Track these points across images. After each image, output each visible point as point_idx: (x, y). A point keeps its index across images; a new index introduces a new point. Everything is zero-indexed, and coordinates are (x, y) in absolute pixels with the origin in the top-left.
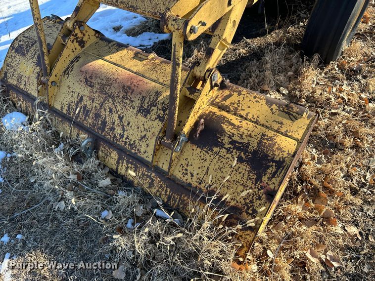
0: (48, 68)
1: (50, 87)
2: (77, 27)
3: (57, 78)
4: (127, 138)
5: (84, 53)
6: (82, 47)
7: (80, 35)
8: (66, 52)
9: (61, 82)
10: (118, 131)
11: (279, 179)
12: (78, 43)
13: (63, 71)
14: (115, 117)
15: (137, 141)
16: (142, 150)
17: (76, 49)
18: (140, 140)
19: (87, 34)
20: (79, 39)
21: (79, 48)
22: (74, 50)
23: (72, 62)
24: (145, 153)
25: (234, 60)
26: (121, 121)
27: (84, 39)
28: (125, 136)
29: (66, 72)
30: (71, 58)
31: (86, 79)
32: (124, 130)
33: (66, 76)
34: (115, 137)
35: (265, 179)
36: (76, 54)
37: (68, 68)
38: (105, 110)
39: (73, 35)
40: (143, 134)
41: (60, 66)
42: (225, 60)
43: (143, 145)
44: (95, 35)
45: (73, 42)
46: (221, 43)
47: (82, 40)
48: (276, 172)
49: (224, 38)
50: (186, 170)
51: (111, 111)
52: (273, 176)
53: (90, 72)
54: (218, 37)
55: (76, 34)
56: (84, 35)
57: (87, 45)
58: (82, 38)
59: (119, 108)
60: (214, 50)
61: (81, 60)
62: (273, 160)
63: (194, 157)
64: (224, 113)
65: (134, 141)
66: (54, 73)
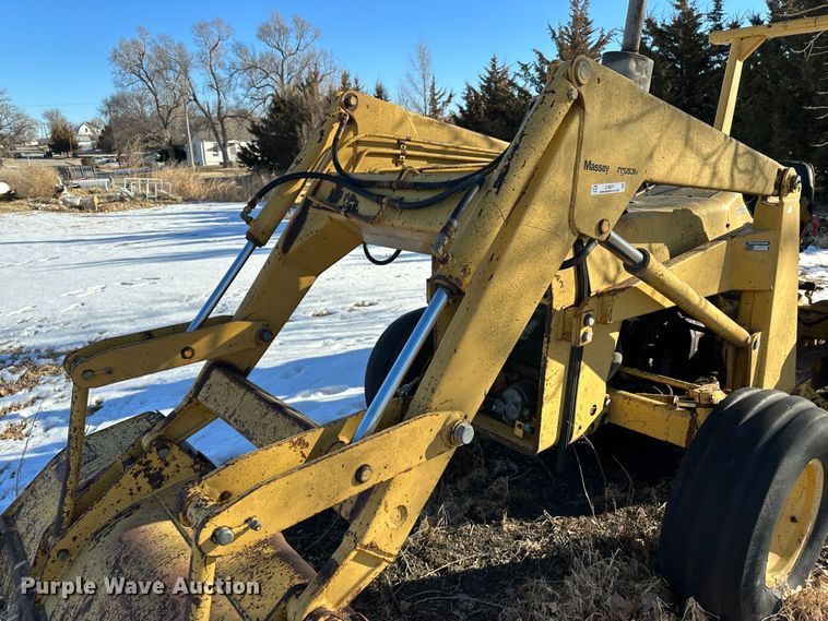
0: (66, 520)
1: (53, 561)
2: (154, 449)
3: (75, 544)
5: (152, 499)
6: (156, 487)
7: (156, 464)
8: (113, 494)
9: (80, 553)
12: (147, 479)
13: (93, 531)
17: (139, 489)
19: (173, 464)
20: (152, 472)
21: (149, 487)
22: (135, 491)
23: (120, 515)
25: (506, 564)
27: (164, 473)
29: (96, 536)
30: (121, 507)
31: (117, 561)
33: (94, 542)
36: (136, 499)
37: (105, 527)
39: (140, 464)
41: (91, 520)
42: (485, 557)
44: (192, 466)
45: (136, 475)
47: (159, 473)
49: (367, 541)
53: (134, 545)
54: (352, 539)
55: (148, 462)
56: (167, 465)
57: (166, 485)
58: (161, 469)
60: (337, 566)
66: (72, 533)
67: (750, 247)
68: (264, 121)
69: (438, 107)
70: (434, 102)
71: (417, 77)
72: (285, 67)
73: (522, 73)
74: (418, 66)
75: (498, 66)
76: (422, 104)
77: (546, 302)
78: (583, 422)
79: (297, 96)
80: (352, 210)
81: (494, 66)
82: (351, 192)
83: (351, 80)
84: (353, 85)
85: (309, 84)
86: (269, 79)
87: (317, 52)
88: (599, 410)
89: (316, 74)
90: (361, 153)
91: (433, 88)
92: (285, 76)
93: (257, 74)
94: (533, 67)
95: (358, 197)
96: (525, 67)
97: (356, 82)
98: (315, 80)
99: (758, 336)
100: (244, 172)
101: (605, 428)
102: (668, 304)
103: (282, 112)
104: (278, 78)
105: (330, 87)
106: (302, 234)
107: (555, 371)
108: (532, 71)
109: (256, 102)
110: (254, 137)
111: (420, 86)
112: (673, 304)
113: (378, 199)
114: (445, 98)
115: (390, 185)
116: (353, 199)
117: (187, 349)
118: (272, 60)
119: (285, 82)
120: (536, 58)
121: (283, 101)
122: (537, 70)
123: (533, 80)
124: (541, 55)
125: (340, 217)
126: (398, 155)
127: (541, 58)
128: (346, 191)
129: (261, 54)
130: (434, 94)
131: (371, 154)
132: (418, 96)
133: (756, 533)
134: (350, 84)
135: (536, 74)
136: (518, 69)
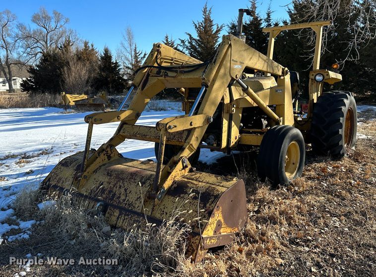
0: (85, 167)
1: (83, 179)
2: (109, 147)
3: (88, 174)
4: (128, 201)
5: (109, 163)
6: (109, 160)
7: (109, 152)
8: (98, 160)
9: (90, 176)
10: (123, 197)
11: (215, 204)
12: (107, 157)
13: (93, 170)
14: (122, 190)
15: (134, 201)
16: (137, 206)
18: (136, 200)
20: (108, 154)
21: (107, 159)
22: (104, 160)
23: (100, 166)
24: (138, 207)
26: (126, 191)
27: (111, 155)
28: (127, 200)
29: (95, 171)
30: (100, 164)
31: (108, 173)
32: (126, 196)
33: (95, 173)
34: (120, 202)
35: (208, 205)
36: (104, 163)
37: (97, 169)
38: (116, 187)
39: (105, 151)
40: (139, 196)
41: (93, 167)
43: (138, 203)
44: (118, 155)
45: (104, 155)
46: (189, 146)
48: (214, 201)
49: (191, 144)
50: (163, 211)
51: (120, 187)
52: (212, 203)
54: (187, 143)
56: (112, 153)
57: (112, 160)
59: (126, 184)
60: (185, 148)
61: (106, 165)
62: (213, 195)
63: (169, 202)
64: (190, 180)
65: (132, 202)
66: (88, 170)
67: (277, 91)
68: (37, 66)
69: (139, 60)
70: (136, 57)
71: (126, 44)
72: (48, 37)
73: (182, 44)
74: (127, 39)
75: (169, 40)
76: (130, 58)
77: (222, 101)
78: (233, 141)
79: (58, 53)
80: (166, 75)
81: (167, 40)
82: (165, 71)
83: (90, 45)
84: (91, 48)
85: (65, 47)
86: (39, 44)
87: (67, 30)
88: (238, 138)
89: (69, 42)
90: (162, 62)
91: (135, 50)
92: (48, 42)
93: (31, 41)
94: (187, 42)
95: (167, 72)
96: (183, 42)
97: (92, 46)
98: (69, 44)
99: (281, 118)
100: (25, 95)
101: (239, 145)
102: (255, 105)
103: (49, 61)
104: (44, 43)
105: (77, 48)
106: (148, 84)
107: (225, 123)
108: (187, 43)
109: (30, 56)
110: (31, 75)
111: (129, 49)
112: (257, 105)
113: (176, 72)
114: (142, 55)
115: (179, 68)
116: (166, 72)
117: (118, 116)
118: (41, 33)
119: (48, 45)
120: (188, 37)
121: (49, 56)
122: (189, 43)
123: (187, 48)
124: (190, 35)
125: (163, 78)
126: (172, 63)
127: (191, 38)
128: (162, 71)
129: (34, 30)
130: (136, 53)
131: (165, 62)
132: (128, 54)
133: (280, 155)
134: (89, 47)
135: (189, 45)
136: (179, 42)
